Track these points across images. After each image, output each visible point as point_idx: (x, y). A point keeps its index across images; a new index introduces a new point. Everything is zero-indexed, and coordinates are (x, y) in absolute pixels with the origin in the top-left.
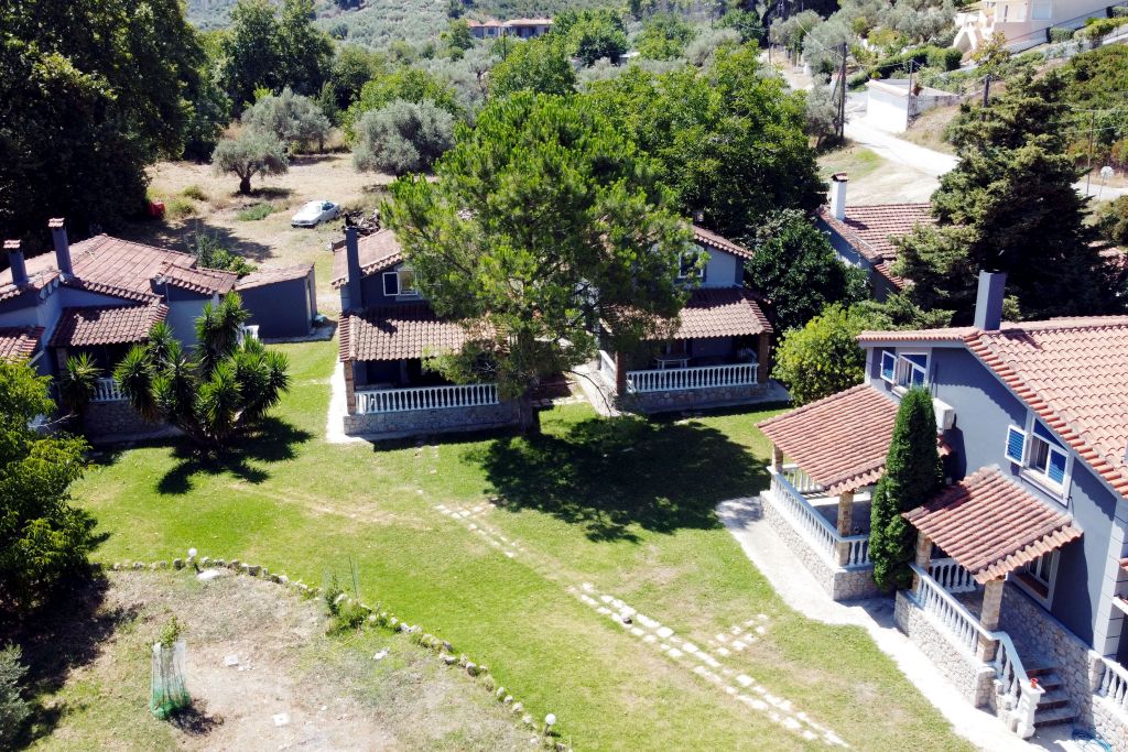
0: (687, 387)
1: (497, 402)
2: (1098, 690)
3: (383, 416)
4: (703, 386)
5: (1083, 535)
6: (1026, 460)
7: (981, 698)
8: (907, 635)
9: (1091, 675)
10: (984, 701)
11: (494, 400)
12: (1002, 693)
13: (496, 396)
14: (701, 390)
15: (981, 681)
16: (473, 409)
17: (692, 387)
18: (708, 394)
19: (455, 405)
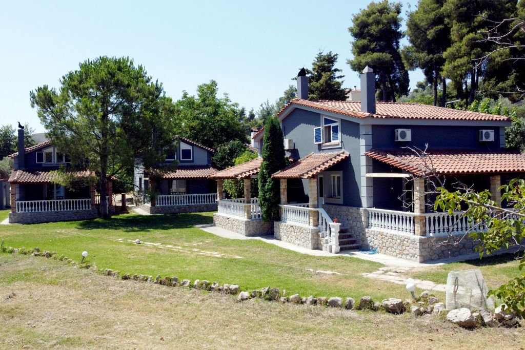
0: (185, 204)
1: (90, 209)
2: (368, 226)
3: (30, 214)
4: (193, 204)
5: (349, 155)
6: (323, 139)
7: (314, 244)
8: (280, 240)
9: (363, 219)
10: (316, 246)
11: (89, 208)
12: (323, 237)
13: (90, 206)
14: (192, 206)
15: (312, 234)
16: (77, 212)
17: (188, 204)
18: (196, 207)
19: (68, 210)
